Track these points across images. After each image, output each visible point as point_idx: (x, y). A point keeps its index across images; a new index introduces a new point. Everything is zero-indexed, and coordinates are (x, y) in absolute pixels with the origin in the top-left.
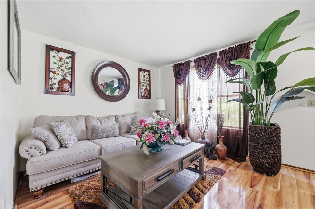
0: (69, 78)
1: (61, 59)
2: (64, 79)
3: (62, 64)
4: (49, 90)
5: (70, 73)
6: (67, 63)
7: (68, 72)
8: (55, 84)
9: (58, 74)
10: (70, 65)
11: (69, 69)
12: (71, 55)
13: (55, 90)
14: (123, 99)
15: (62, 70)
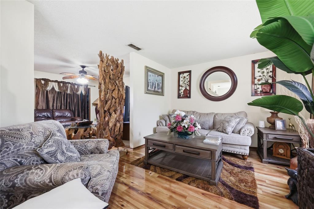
0: (188, 88)
1: (185, 77)
2: (186, 89)
3: (185, 80)
4: (179, 97)
5: (189, 84)
6: (187, 79)
7: (187, 84)
8: (182, 92)
9: (183, 87)
10: (189, 80)
11: (188, 82)
12: (189, 73)
13: (182, 96)
14: (228, 99)
15: (185, 84)
